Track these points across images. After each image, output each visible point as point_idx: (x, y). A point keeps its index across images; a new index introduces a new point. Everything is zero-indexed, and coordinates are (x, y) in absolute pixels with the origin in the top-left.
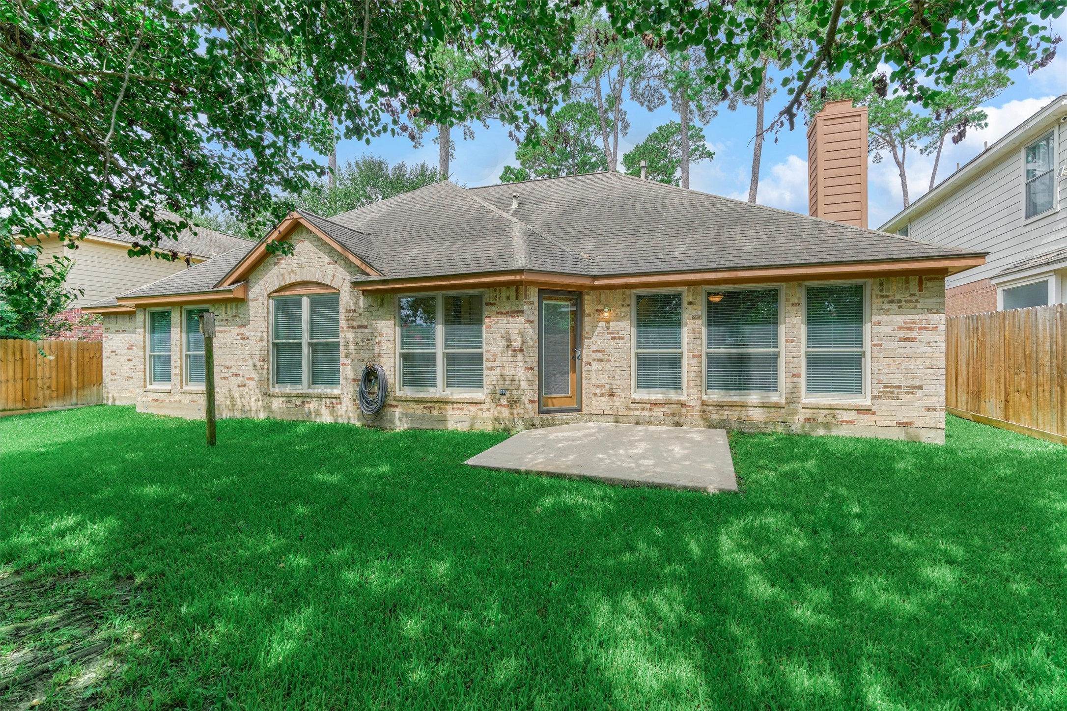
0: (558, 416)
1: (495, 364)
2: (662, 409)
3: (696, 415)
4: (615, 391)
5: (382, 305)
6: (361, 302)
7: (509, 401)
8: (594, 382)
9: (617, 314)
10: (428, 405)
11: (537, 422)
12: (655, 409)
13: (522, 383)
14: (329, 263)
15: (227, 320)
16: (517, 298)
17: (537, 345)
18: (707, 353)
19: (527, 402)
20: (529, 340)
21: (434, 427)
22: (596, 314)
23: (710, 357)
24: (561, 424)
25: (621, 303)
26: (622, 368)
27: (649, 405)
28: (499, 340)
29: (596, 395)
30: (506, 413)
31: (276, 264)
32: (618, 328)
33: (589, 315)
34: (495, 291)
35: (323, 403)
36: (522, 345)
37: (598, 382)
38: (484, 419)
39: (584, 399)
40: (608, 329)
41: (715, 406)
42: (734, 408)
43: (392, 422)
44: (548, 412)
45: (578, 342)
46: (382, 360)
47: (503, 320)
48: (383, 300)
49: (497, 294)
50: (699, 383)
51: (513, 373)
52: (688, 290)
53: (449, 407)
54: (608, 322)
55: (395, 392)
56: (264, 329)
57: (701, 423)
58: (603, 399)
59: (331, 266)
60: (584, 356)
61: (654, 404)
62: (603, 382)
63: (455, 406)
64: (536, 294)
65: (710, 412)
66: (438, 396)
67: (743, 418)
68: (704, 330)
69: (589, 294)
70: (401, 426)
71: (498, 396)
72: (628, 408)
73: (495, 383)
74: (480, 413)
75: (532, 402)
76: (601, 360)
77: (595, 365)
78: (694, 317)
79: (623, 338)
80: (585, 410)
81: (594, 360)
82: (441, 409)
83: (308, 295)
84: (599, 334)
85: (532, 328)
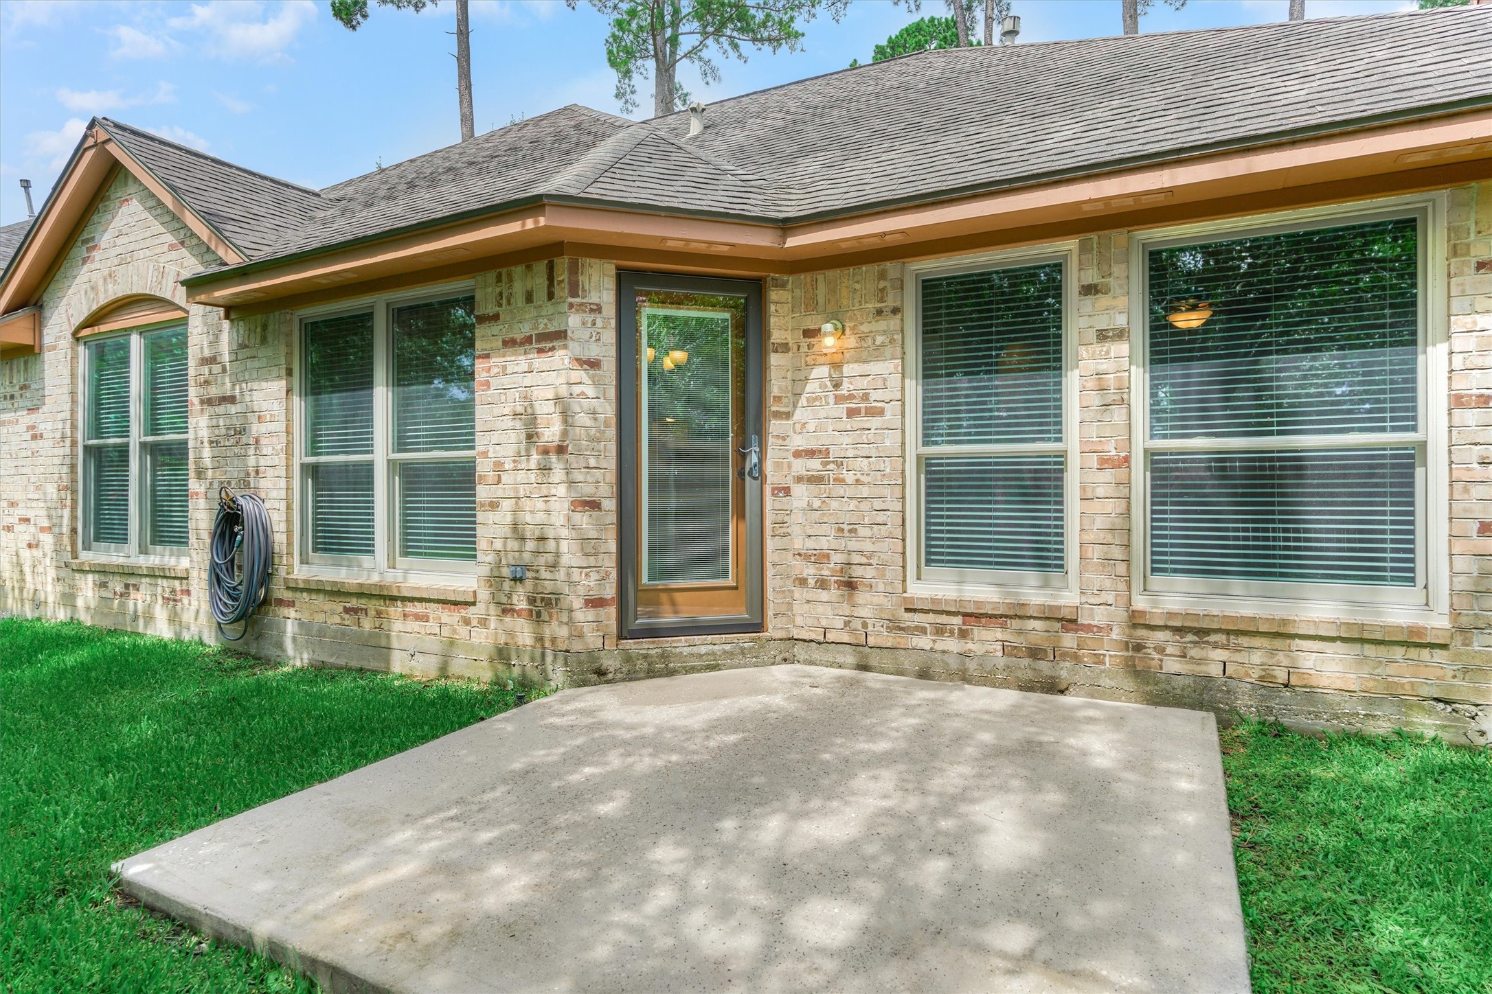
0: (682, 645)
1: (499, 491)
2: (999, 634)
3: (1112, 655)
4: (857, 572)
5: (264, 340)
6: (225, 338)
7: (532, 601)
8: (798, 544)
9: (862, 339)
10: (354, 603)
11: (610, 663)
12: (979, 632)
13: (564, 546)
14: (172, 248)
15: (12, 397)
16: (551, 296)
17: (612, 433)
18: (1150, 454)
19: (577, 603)
20: (583, 419)
21: (365, 665)
22: (804, 343)
23: (1159, 466)
24: (693, 670)
25: (873, 305)
26: (878, 504)
27: (958, 620)
28: (508, 423)
29: (803, 582)
30: (524, 634)
31: (85, 261)
32: (864, 383)
33: (784, 348)
34: (499, 279)
35: (159, 590)
36: (565, 433)
37: (810, 544)
38: (472, 648)
39: (770, 594)
40: (837, 386)
41: (1178, 630)
42: (1244, 641)
43: (280, 646)
44: (653, 633)
45: (751, 427)
46: (263, 483)
47: (517, 362)
48: (265, 327)
49: (504, 286)
50: (1117, 553)
51: (540, 517)
52: (1084, 248)
53: (395, 611)
54: (836, 366)
55: (290, 567)
56: (67, 415)
57: (1129, 684)
58: (824, 595)
59: (174, 255)
60: (769, 467)
61: (975, 617)
62: (823, 544)
63: (410, 608)
64: (610, 283)
65: (1161, 650)
66: (375, 579)
67: (1281, 676)
68: (1139, 378)
69: (783, 286)
70: (296, 656)
71: (507, 585)
72: (896, 626)
73: (498, 545)
74: (463, 631)
75: (595, 603)
76: (816, 480)
77: (801, 493)
78: (1102, 336)
79: (881, 412)
80: (774, 627)
81: (799, 479)
82: (379, 614)
83: (142, 330)
84: (811, 402)
85: (595, 383)
